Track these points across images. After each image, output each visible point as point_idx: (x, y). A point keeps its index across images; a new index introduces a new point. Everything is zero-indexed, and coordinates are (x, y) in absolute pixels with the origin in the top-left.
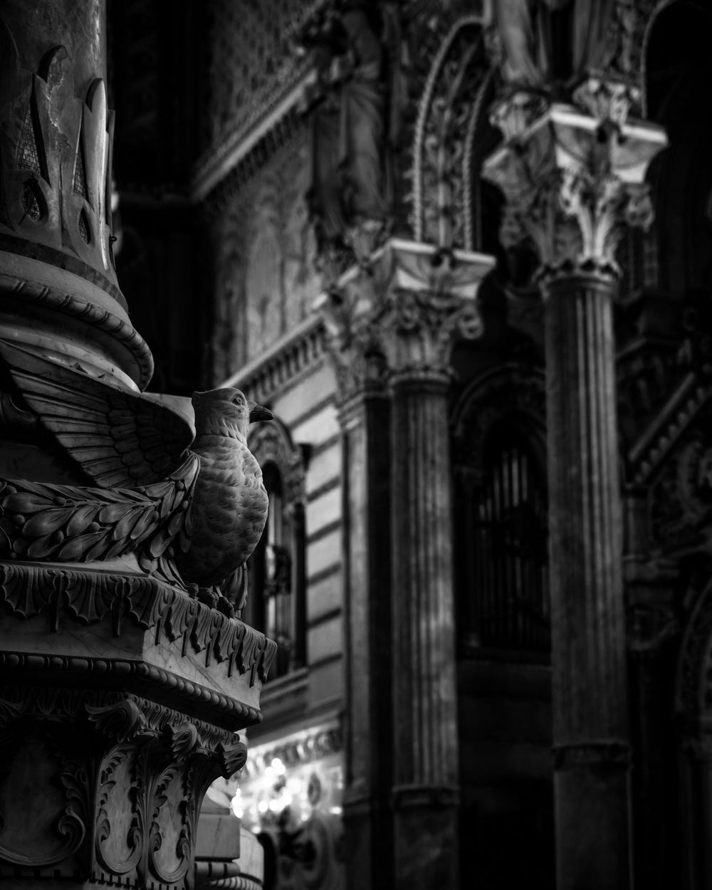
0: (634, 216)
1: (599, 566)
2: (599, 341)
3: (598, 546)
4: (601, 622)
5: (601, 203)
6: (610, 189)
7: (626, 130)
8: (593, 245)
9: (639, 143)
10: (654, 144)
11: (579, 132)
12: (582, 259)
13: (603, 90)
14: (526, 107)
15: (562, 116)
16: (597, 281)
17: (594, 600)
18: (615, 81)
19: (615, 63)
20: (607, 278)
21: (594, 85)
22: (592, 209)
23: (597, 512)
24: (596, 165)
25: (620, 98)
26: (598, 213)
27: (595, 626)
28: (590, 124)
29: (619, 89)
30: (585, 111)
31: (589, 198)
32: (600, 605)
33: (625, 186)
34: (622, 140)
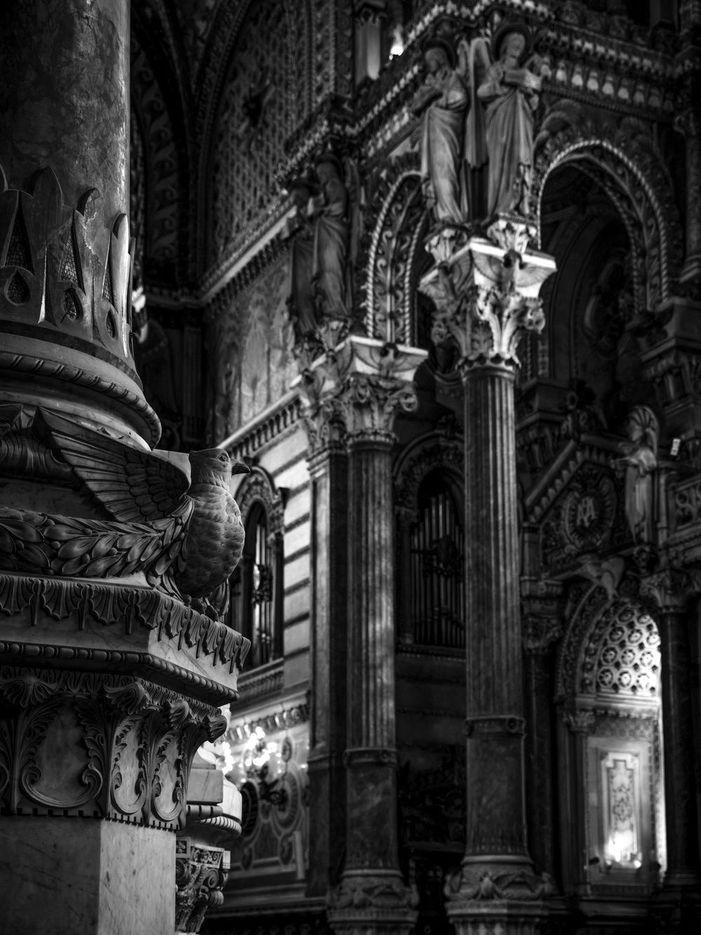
0: (531, 323)
1: (502, 584)
2: (504, 417)
3: (502, 569)
4: (503, 627)
5: (506, 313)
6: (513, 302)
7: (526, 258)
8: (500, 344)
9: (534, 268)
10: (546, 269)
11: (491, 259)
12: (492, 354)
13: (509, 227)
14: (452, 238)
15: (477, 246)
16: (503, 370)
17: (498, 610)
18: (518, 222)
19: (517, 208)
20: (510, 368)
21: (502, 224)
22: (500, 316)
23: (501, 543)
24: (503, 283)
25: (521, 234)
26: (504, 319)
27: (498, 629)
28: (500, 253)
29: (522, 228)
30: (496, 244)
31: (498, 308)
32: (502, 613)
33: (524, 300)
34: (522, 266)
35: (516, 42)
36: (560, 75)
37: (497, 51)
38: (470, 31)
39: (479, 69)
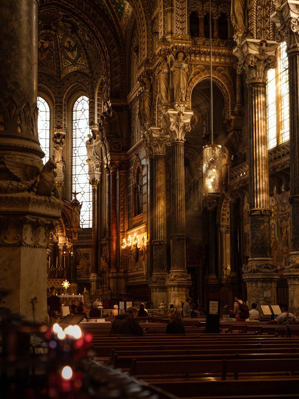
0: (187, 129)
1: (179, 200)
2: (180, 155)
3: (178, 196)
4: (179, 211)
5: (180, 127)
6: (181, 125)
7: (184, 113)
8: (179, 136)
9: (187, 115)
10: (190, 115)
11: (174, 114)
12: (176, 139)
13: (179, 105)
14: (165, 109)
15: (170, 112)
16: (180, 143)
17: (177, 207)
18: (181, 104)
19: (181, 100)
20: (182, 142)
21: (177, 105)
22: (178, 128)
23: (178, 189)
24: (178, 120)
25: (182, 107)
26: (179, 129)
27: (177, 212)
28: (176, 112)
29: (182, 105)
30: (176, 110)
31: (177, 127)
32: (178, 207)
33: (185, 124)
34: (183, 115)
35: (181, 55)
36: (197, 58)
37: (176, 57)
38: (169, 52)
39: (172, 62)
